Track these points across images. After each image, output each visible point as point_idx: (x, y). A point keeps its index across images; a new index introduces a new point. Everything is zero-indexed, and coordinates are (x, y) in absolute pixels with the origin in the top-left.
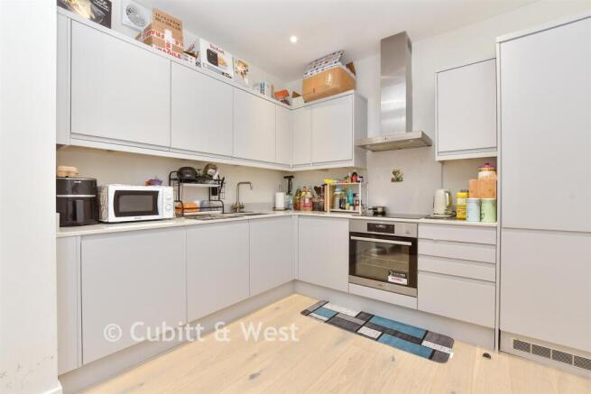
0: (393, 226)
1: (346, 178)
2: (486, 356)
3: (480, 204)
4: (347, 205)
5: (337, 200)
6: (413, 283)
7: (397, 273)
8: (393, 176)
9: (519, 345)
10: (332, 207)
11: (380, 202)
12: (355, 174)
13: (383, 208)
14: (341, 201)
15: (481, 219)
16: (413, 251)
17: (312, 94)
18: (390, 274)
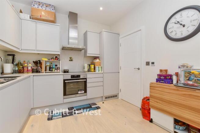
0: (80, 75)
1: (52, 58)
2: (103, 103)
3: (99, 67)
4: (54, 70)
5: (48, 68)
6: (86, 92)
7: (81, 90)
8: (70, 59)
9: (106, 98)
10: (45, 70)
11: (66, 68)
12: (56, 57)
13: (68, 70)
14: (50, 68)
15: (99, 71)
16: (86, 82)
17: (39, 17)
18: (79, 91)
